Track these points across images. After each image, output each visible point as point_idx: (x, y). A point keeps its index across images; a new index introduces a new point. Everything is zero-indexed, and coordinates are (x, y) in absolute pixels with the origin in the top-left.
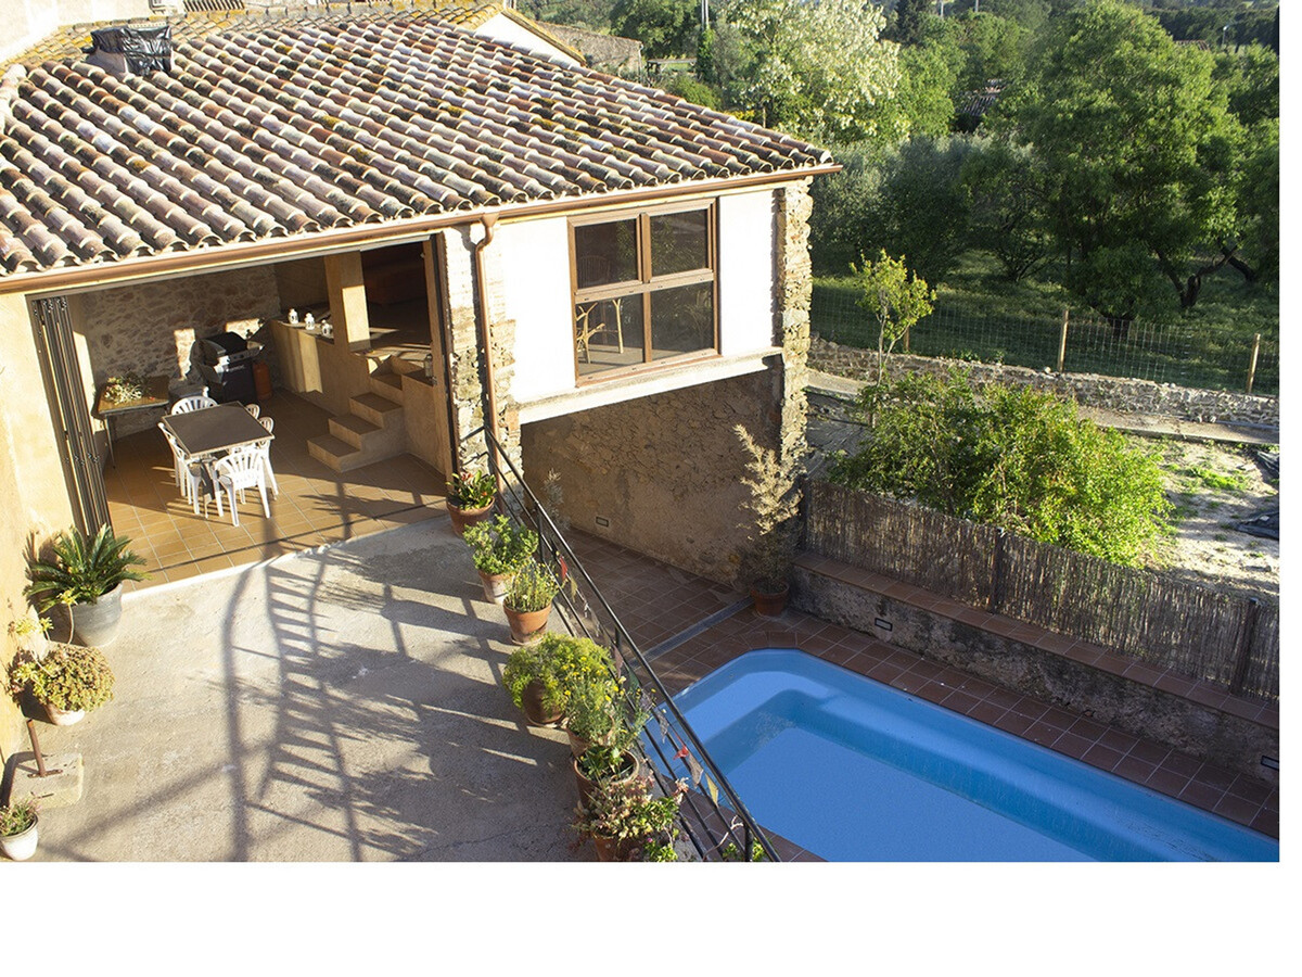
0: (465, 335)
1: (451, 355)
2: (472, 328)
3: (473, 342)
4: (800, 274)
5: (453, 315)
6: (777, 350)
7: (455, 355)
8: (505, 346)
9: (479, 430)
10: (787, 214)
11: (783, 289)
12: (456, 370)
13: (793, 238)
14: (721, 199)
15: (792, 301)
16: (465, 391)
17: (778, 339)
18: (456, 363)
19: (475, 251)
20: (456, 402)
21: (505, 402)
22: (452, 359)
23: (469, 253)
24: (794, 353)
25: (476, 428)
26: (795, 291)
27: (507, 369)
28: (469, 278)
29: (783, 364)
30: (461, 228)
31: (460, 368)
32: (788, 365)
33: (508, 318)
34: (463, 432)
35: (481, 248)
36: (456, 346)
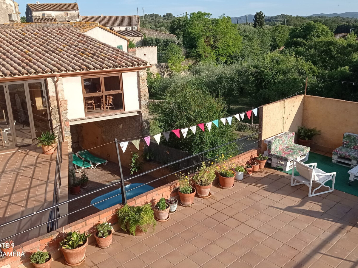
0: (54, 103)
1: (50, 108)
2: (56, 101)
3: (56, 105)
4: (145, 92)
5: (50, 98)
6: (140, 110)
7: (52, 108)
8: (65, 106)
9: (58, 126)
10: (140, 77)
11: (140, 95)
12: (52, 111)
13: (142, 83)
14: (123, 73)
15: (143, 98)
16: (54, 116)
17: (140, 108)
18: (51, 109)
19: (55, 83)
20: (52, 119)
21: (65, 119)
22: (51, 108)
23: (54, 84)
24: (145, 111)
25: (57, 125)
26: (144, 96)
27: (65, 111)
28: (54, 89)
29: (142, 114)
30: (52, 78)
31: (53, 110)
32: (143, 114)
33: (65, 99)
34: (54, 126)
35: (57, 82)
36: (51, 105)
